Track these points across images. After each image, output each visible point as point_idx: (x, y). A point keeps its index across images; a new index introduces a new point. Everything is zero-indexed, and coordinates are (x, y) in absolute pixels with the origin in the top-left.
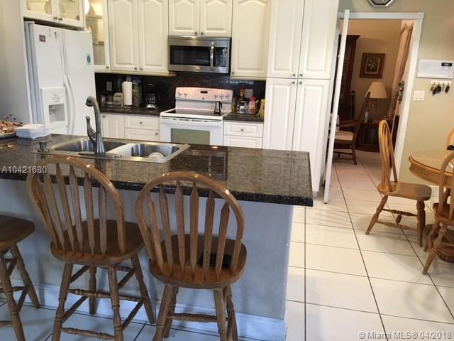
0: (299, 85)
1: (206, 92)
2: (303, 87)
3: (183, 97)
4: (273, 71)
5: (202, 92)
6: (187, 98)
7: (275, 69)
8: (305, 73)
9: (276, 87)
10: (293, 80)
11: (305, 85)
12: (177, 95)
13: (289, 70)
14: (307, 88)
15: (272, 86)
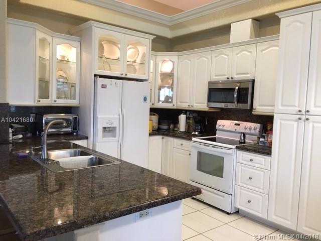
0: (307, 122)
1: (239, 125)
2: (311, 124)
3: (221, 127)
4: (280, 107)
5: (235, 124)
6: (225, 128)
7: (282, 105)
8: (312, 109)
9: (283, 122)
10: (299, 116)
11: (313, 122)
12: (217, 126)
13: (295, 106)
14: (316, 125)
15: (279, 121)
